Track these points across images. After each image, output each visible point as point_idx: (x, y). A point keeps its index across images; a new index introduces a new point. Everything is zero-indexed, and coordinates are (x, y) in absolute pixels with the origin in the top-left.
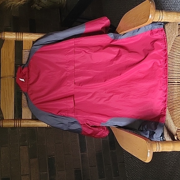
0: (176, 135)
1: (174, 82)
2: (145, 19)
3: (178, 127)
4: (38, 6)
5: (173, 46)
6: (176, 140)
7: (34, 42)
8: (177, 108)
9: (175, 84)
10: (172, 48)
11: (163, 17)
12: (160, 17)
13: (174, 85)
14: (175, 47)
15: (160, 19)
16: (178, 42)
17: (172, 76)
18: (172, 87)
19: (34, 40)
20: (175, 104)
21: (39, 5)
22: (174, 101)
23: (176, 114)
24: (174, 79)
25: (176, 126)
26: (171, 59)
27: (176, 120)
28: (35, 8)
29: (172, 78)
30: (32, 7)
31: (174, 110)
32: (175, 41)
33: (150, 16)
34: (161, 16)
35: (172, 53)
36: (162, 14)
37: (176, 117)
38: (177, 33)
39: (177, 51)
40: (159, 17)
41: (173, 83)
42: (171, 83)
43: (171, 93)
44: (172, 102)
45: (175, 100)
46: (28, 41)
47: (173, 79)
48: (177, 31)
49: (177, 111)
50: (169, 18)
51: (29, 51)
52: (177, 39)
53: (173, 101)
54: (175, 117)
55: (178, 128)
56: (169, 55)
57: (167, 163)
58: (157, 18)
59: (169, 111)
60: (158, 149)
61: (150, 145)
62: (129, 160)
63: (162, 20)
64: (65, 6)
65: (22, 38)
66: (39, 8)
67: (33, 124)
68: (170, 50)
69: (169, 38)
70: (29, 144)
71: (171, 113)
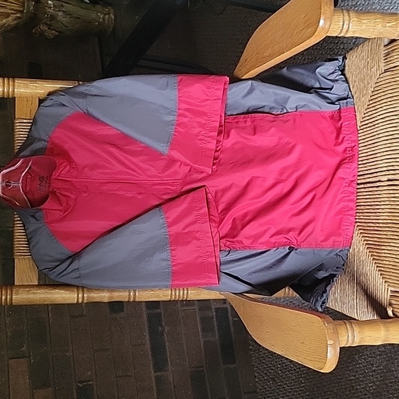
0: (390, 304)
1: (380, 181)
2: (310, 30)
3: (394, 287)
4: (49, 29)
5: (373, 97)
6: (391, 318)
7: (41, 101)
8: (390, 241)
9: (382, 184)
10: (371, 102)
11: (351, 24)
12: (343, 25)
13: (381, 188)
14: (380, 99)
15: (344, 31)
16: (385, 86)
17: (373, 167)
18: (376, 193)
19: (42, 97)
20: (385, 233)
21: (52, 28)
22: (381, 225)
23: (389, 255)
24: (378, 174)
25: (388, 285)
26: (369, 129)
27: (388, 270)
28: (42, 34)
29: (373, 171)
30: (34, 31)
31: (383, 248)
32: (377, 85)
33: (322, 22)
34: (346, 22)
35: (370, 113)
36: (348, 17)
37: (387, 263)
38: (382, 64)
39: (385, 108)
40: (342, 23)
41: (378, 184)
42: (372, 185)
43: (373, 207)
44: (376, 228)
45: (385, 221)
46: (27, 99)
47: (376, 175)
48: (382, 60)
49: (389, 248)
50: (364, 27)
51: (31, 121)
52: (382, 79)
53: (378, 225)
54: (384, 262)
55: (393, 289)
56: (365, 119)
57: (358, 387)
58: (336, 27)
59: (370, 252)
60: (350, 339)
61: (333, 329)
62: (268, 385)
63: (347, 31)
64: (111, 30)
65: (14, 91)
66: (51, 34)
67: (43, 296)
68: (366, 107)
69: (363, 80)
70: (31, 354)
71: (375, 254)
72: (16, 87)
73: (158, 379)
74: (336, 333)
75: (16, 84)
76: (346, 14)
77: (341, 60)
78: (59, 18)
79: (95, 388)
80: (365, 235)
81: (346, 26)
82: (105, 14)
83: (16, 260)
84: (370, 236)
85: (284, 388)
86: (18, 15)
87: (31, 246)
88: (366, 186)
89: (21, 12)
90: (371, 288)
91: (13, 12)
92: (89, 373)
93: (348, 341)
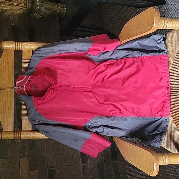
2: (149, 27)
5: (178, 54)
7: (33, 52)
10: (177, 56)
11: (168, 24)
12: (164, 25)
15: (165, 27)
17: (177, 85)
18: (178, 97)
19: (34, 50)
21: (38, 14)
26: (175, 68)
28: (34, 17)
30: (31, 16)
33: (154, 24)
34: (166, 24)
35: (176, 61)
40: (163, 24)
42: (176, 93)
43: (177, 103)
46: (27, 51)
50: (173, 25)
51: (29, 60)
56: (174, 63)
57: (171, 174)
58: (161, 26)
59: (175, 122)
60: (164, 162)
61: (157, 158)
62: (131, 170)
63: (166, 27)
64: (65, 14)
65: (22, 47)
66: (38, 17)
67: (34, 135)
68: (175, 58)
69: (173, 46)
70: (29, 155)
71: (177, 123)
72: (23, 46)
73: (83, 167)
74: (158, 159)
75: (23, 45)
76: (166, 20)
77: (165, 35)
78: (42, 10)
79: (56, 171)
80: (173, 114)
81: (165, 26)
82: (62, 8)
83: (22, 120)
84: (175, 115)
85: (138, 172)
86: (24, 9)
87: (28, 114)
88: (174, 93)
89: (26, 7)
90: (175, 138)
91: (22, 8)
92: (54, 164)
93: (163, 163)
